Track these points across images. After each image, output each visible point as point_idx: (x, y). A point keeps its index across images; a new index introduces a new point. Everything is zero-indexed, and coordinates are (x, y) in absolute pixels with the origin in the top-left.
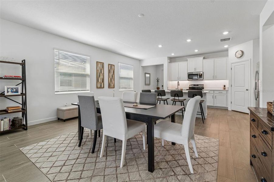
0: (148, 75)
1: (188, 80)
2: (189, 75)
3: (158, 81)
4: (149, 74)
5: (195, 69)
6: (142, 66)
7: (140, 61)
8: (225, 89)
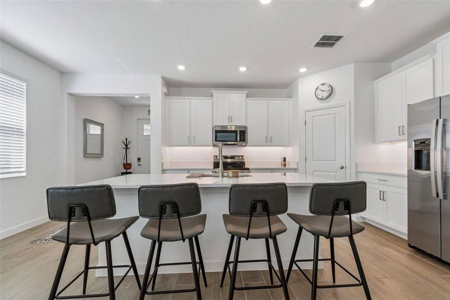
0: (94, 130)
1: (214, 146)
2: (217, 132)
3: (127, 146)
4: (101, 125)
5: (230, 119)
6: (71, 95)
7: (63, 73)
8: (285, 165)
